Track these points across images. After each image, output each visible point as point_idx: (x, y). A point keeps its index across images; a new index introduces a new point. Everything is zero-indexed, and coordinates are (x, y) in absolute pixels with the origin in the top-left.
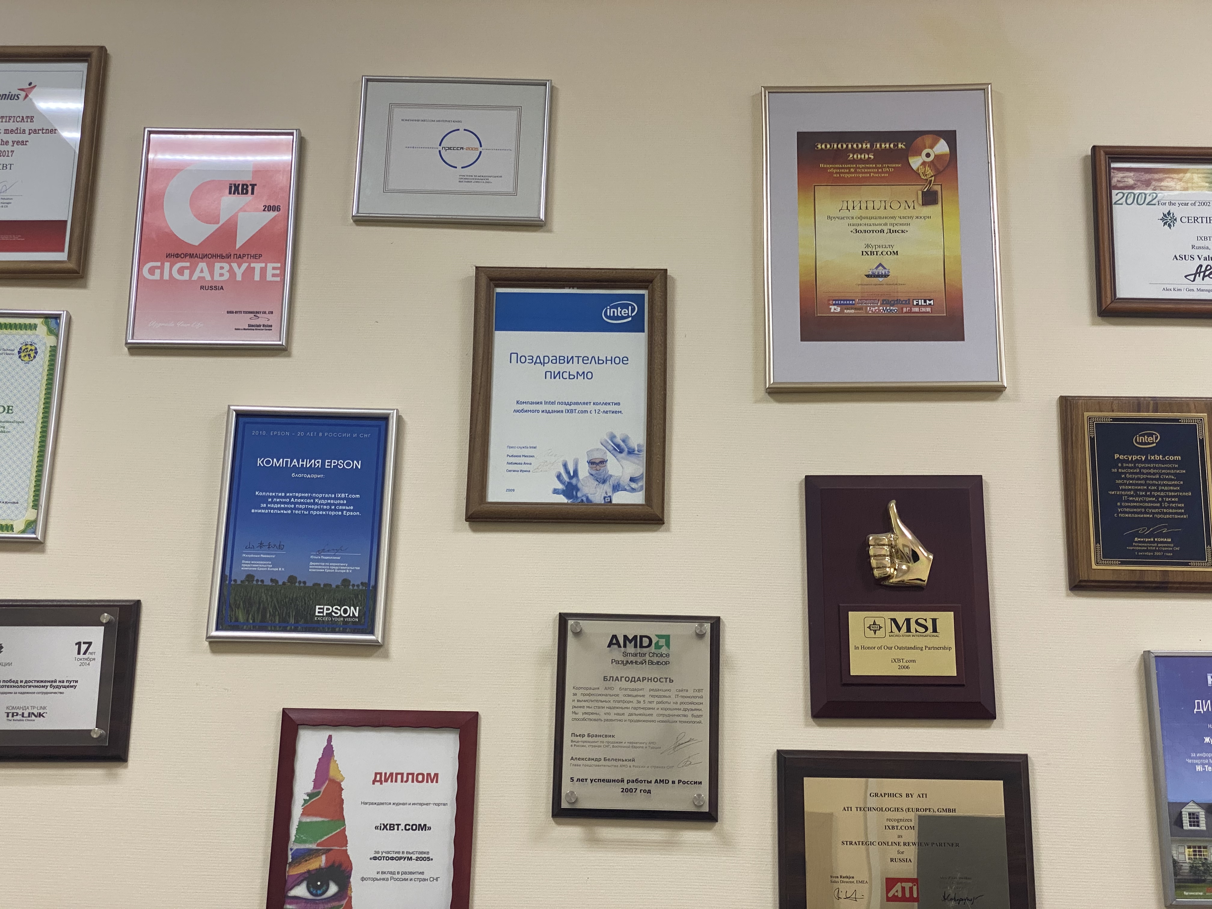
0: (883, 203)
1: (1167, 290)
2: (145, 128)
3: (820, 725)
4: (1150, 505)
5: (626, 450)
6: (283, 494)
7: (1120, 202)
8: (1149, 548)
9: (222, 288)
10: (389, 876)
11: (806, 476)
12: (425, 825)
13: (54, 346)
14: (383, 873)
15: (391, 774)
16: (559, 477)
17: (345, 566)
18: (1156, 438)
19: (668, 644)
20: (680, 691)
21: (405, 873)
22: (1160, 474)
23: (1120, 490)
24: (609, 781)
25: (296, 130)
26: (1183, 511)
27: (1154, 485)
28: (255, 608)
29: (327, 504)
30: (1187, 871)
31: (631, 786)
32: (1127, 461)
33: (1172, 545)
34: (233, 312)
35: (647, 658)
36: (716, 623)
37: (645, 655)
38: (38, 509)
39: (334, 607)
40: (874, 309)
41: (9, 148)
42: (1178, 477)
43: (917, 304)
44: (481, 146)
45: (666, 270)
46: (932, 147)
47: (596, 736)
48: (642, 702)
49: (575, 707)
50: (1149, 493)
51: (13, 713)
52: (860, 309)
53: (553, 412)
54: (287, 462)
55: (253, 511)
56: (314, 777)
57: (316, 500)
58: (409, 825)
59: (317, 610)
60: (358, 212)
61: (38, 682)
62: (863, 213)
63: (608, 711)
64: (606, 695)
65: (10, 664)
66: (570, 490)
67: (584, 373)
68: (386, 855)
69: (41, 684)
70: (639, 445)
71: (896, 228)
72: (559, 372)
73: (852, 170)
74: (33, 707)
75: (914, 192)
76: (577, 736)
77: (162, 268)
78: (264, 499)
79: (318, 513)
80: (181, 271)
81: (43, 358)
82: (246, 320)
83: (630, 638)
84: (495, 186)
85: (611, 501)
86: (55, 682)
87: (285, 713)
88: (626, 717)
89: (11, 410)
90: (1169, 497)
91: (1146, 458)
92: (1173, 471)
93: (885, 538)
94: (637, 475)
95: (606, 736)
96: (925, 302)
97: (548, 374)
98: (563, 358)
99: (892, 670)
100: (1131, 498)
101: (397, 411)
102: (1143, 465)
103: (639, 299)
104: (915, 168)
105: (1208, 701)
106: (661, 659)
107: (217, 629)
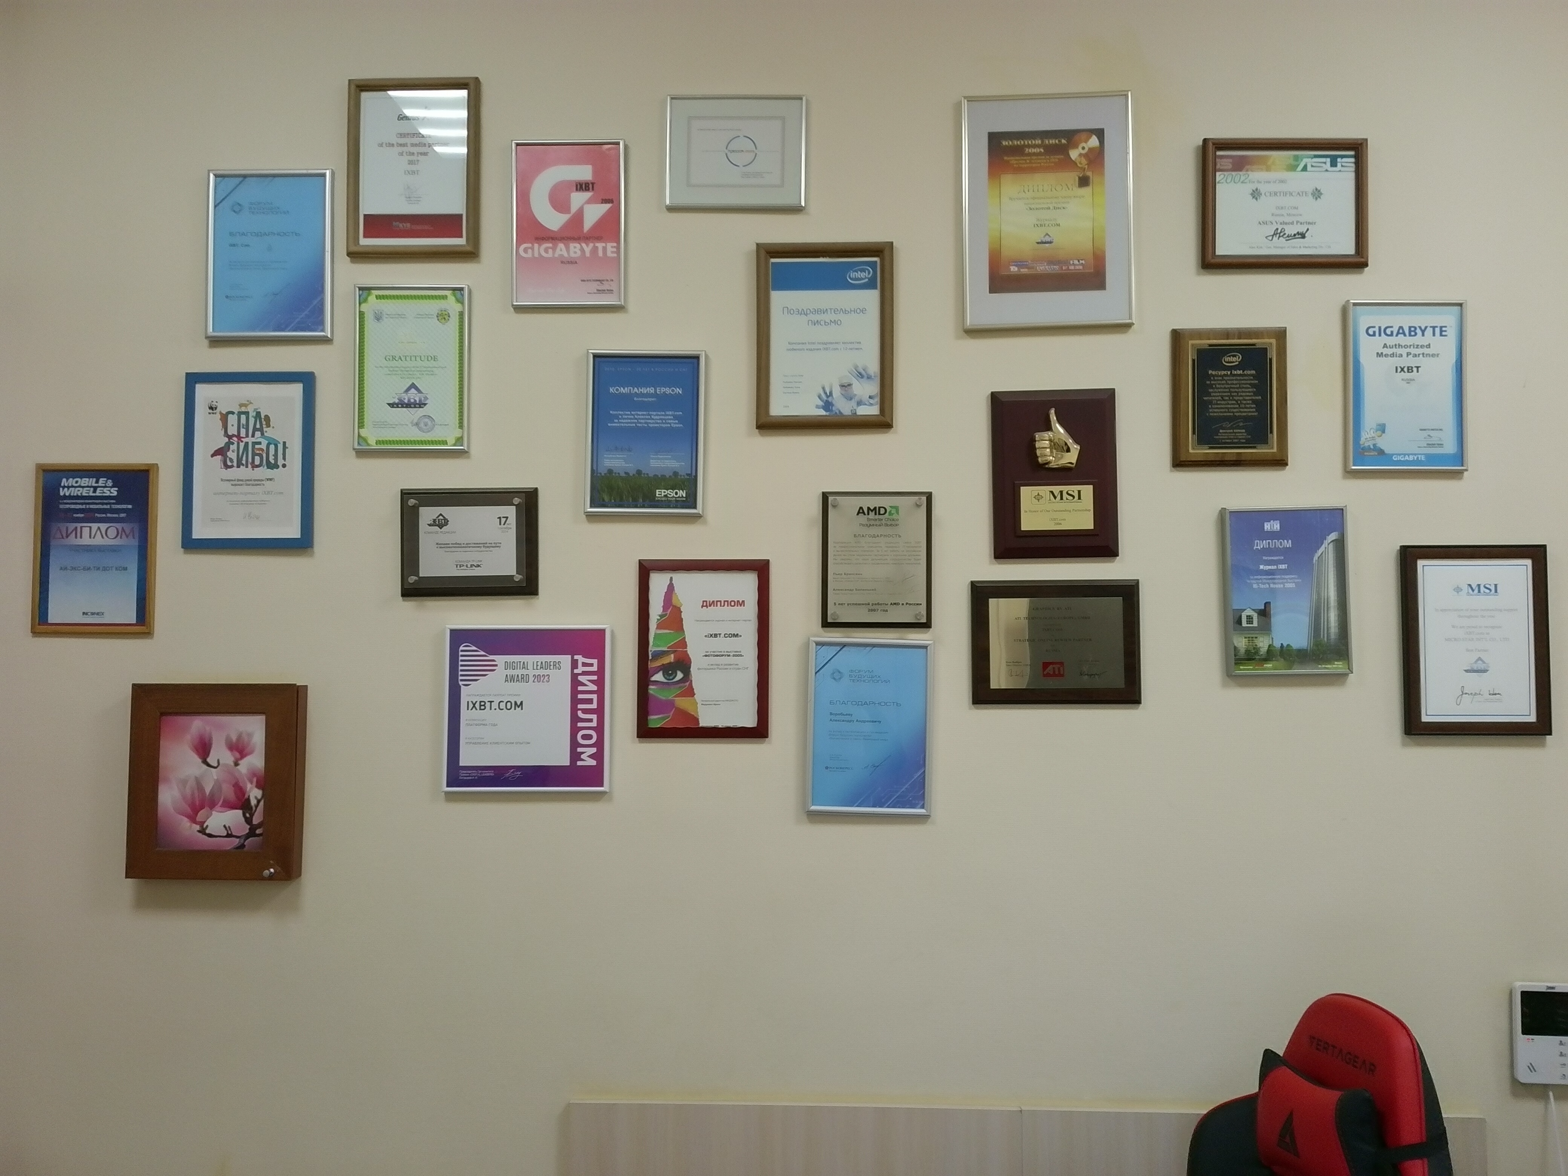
0: (1050, 186)
1: (1252, 248)
2: (512, 141)
3: (999, 564)
4: (1232, 406)
5: (866, 376)
6: (629, 413)
7: (1221, 181)
8: (1230, 437)
9: (576, 263)
10: (716, 667)
11: (992, 393)
13: (462, 311)
14: (712, 665)
15: (713, 602)
16: (820, 397)
17: (674, 462)
18: (1239, 358)
19: (897, 512)
20: (906, 543)
21: (726, 665)
22: (1240, 384)
23: (1211, 396)
24: (859, 604)
25: (621, 139)
26: (1254, 410)
27: (1236, 392)
28: (614, 492)
29: (660, 419)
30: (1243, 653)
31: (875, 607)
32: (1218, 376)
33: (1245, 434)
34: (585, 281)
35: (884, 522)
36: (930, 495)
37: (882, 520)
38: (462, 428)
39: (669, 491)
40: (1042, 268)
41: (415, 157)
42: (1253, 386)
43: (1073, 264)
44: (756, 149)
45: (892, 242)
46: (1086, 142)
47: (850, 574)
48: (880, 551)
49: (835, 555)
50: (1231, 398)
51: (460, 564)
52: (1032, 268)
53: (814, 349)
54: (630, 390)
55: (609, 425)
56: (663, 604)
57: (652, 417)
58: (727, 634)
59: (657, 493)
60: (670, 203)
61: (474, 544)
62: (1035, 195)
63: (857, 557)
64: (856, 547)
65: (455, 532)
66: (828, 406)
67: (835, 320)
68: (713, 653)
69: (477, 545)
70: (874, 373)
71: (1059, 206)
72: (818, 321)
73: (1028, 161)
74: (473, 561)
76: (837, 575)
77: (532, 249)
79: (654, 425)
80: (546, 251)
81: (454, 320)
82: (595, 286)
83: (872, 508)
84: (768, 180)
85: (856, 413)
86: (486, 543)
87: (640, 562)
88: (870, 561)
89: (437, 358)
90: (1245, 400)
91: (1231, 373)
92: (1249, 382)
93: (1047, 435)
94: (873, 394)
95: (856, 574)
96: (1079, 261)
97: (810, 322)
98: (820, 310)
99: (1051, 527)
100: (1219, 402)
101: (705, 351)
102: (1229, 378)
103: (873, 265)
104: (1073, 159)
105: (1264, 541)
106: (893, 523)
107: (591, 507)
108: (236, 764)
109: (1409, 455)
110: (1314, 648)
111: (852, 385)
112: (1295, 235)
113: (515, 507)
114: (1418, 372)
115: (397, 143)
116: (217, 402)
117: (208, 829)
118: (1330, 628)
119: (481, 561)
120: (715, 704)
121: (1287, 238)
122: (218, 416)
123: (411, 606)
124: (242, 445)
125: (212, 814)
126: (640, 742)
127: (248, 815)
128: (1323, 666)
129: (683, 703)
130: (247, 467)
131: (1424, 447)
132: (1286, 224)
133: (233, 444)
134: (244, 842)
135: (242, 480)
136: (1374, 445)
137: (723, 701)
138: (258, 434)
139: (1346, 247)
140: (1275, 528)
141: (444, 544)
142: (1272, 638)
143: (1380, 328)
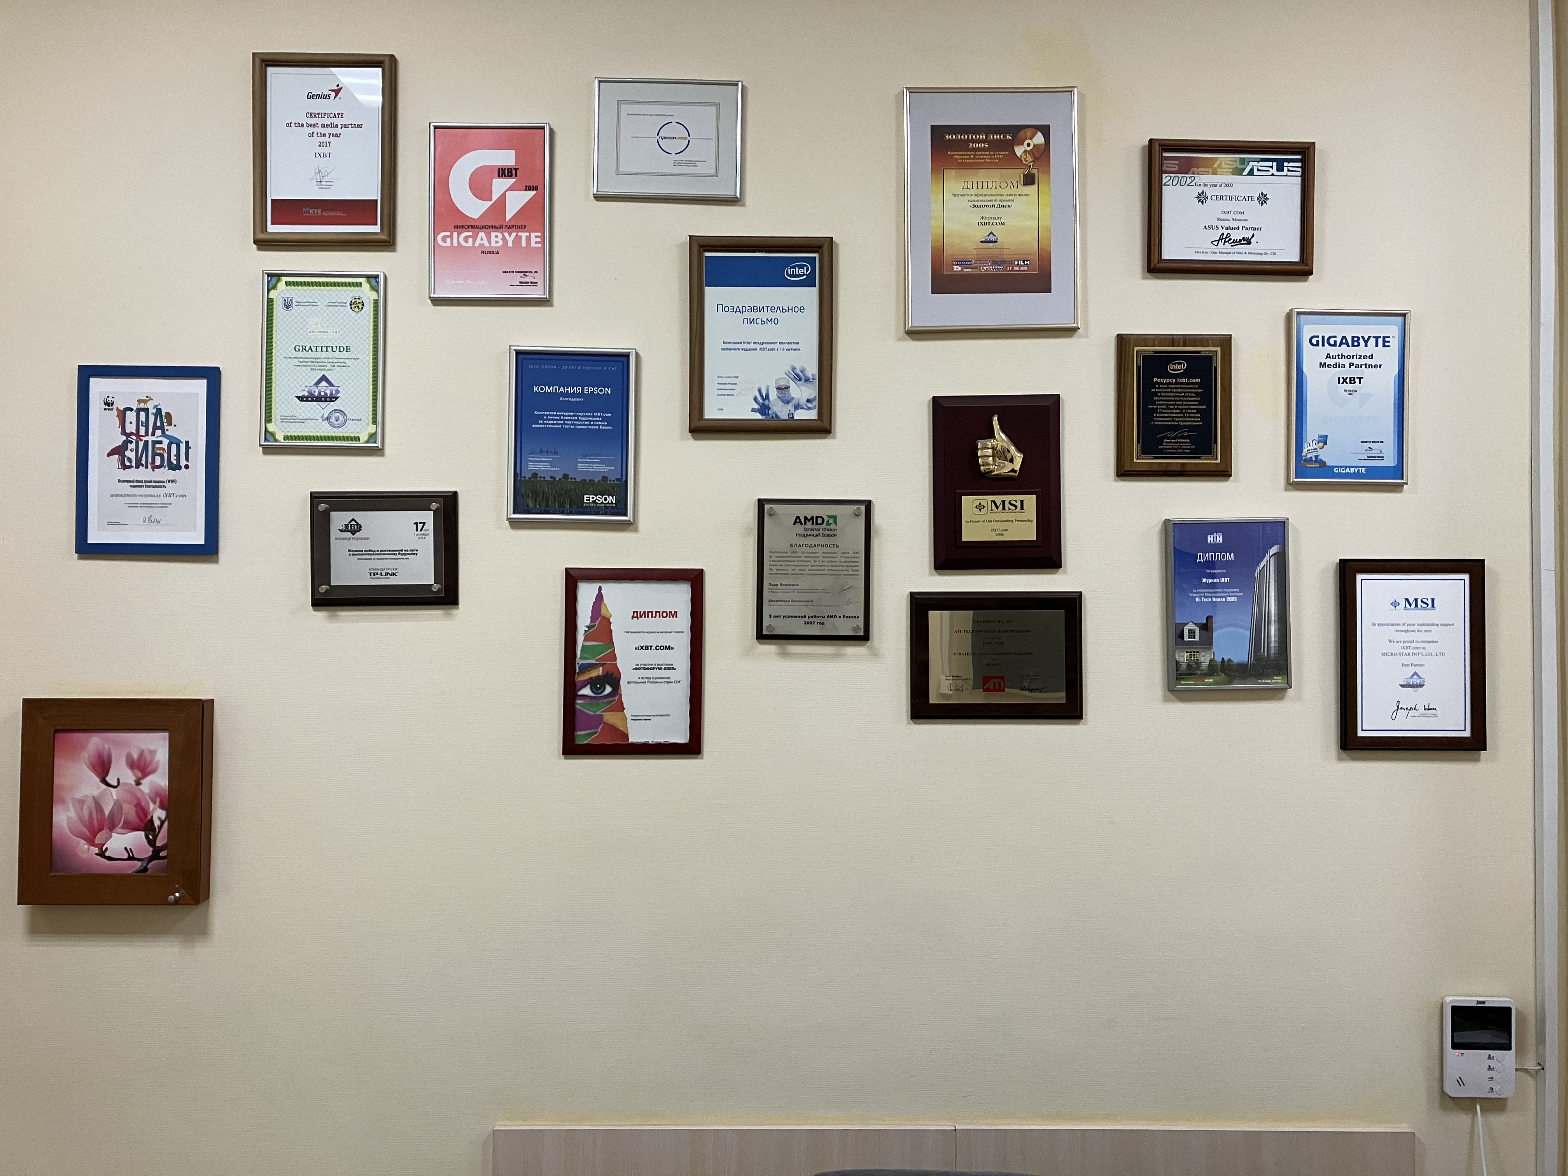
0: (994, 183)
1: (1198, 252)
2: (430, 123)
3: (940, 574)
4: (1177, 415)
5: (803, 379)
6: (555, 413)
7: (1167, 184)
8: (1174, 447)
9: (498, 252)
10: (646, 680)
11: (934, 397)
12: (669, 646)
13: (376, 300)
14: (642, 678)
15: (644, 612)
16: (755, 399)
17: (603, 466)
18: (1184, 366)
19: (835, 522)
20: (844, 553)
21: (658, 678)
22: (1185, 393)
23: (1156, 405)
24: (795, 617)
25: (547, 124)
26: (1199, 419)
27: (1180, 401)
28: (540, 498)
29: (587, 421)
30: (1185, 668)
31: (811, 620)
32: (1163, 383)
33: (1190, 444)
34: (507, 272)
35: (821, 532)
36: (868, 504)
37: (819, 530)
38: (376, 425)
39: (597, 497)
40: (986, 269)
41: (326, 139)
42: (1198, 395)
43: (1018, 264)
44: (689, 136)
45: (832, 237)
46: (1031, 139)
47: (786, 585)
48: (818, 561)
49: (771, 565)
50: (1176, 407)
51: (374, 573)
52: (976, 268)
53: (750, 349)
54: (556, 388)
55: (533, 426)
56: (590, 616)
57: (580, 418)
58: (658, 646)
59: (585, 499)
60: (597, 191)
61: (389, 551)
62: (980, 191)
63: (794, 568)
64: (793, 557)
65: (368, 538)
66: (764, 409)
67: (772, 319)
68: (644, 667)
69: (392, 552)
70: (813, 375)
71: (1004, 203)
72: (754, 319)
73: (972, 157)
74: (388, 569)
75: (1017, 174)
76: (773, 585)
77: (451, 237)
78: (541, 417)
79: (581, 427)
80: (466, 239)
81: (369, 309)
82: (518, 278)
83: (809, 518)
84: (700, 169)
85: (793, 417)
86: (402, 551)
87: (567, 571)
88: (806, 572)
89: (349, 349)
90: (1190, 409)
91: (1176, 381)
92: (1194, 390)
93: (989, 443)
94: (811, 397)
95: (793, 585)
96: (1024, 262)
97: (746, 320)
98: (756, 308)
99: (993, 537)
100: (1163, 411)
101: (635, 349)
102: (1173, 386)
103: (812, 261)
104: (1019, 155)
105: (1207, 554)
106: (831, 533)
107: (514, 513)
108: (138, 783)
109: (1350, 467)
110: (1255, 662)
111: (790, 387)
112: (1240, 241)
113: (432, 512)
114: (1360, 383)
115: (307, 124)
116: (113, 397)
117: (108, 852)
118: (1271, 642)
119: (396, 569)
120: (644, 719)
121: (1233, 244)
122: (115, 412)
123: (320, 616)
124: (141, 444)
125: (111, 837)
126: (566, 759)
127: (151, 837)
128: (1263, 681)
129: (611, 718)
130: (147, 467)
131: (1365, 460)
132: (1232, 229)
133: (131, 442)
134: (148, 864)
135: (142, 482)
136: (1316, 457)
137: (654, 716)
138: (158, 432)
139: (1292, 255)
140: (1218, 541)
141: (357, 551)
142: (1214, 653)
143: (1323, 337)
